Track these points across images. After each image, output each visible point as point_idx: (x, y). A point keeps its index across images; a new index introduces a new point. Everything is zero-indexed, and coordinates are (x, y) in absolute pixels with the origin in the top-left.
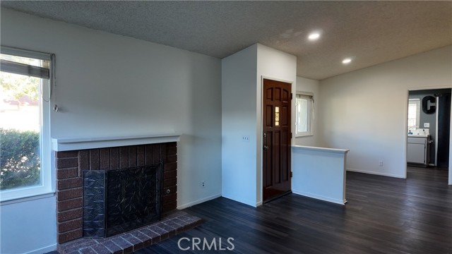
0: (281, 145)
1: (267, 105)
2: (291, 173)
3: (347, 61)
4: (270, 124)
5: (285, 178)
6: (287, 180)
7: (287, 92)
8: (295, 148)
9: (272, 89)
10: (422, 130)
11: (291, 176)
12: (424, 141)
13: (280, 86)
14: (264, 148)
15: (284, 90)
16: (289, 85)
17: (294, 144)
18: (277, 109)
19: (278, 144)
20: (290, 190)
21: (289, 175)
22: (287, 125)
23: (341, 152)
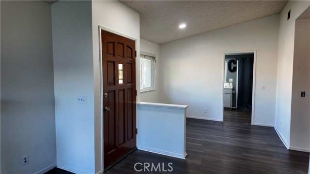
0: (126, 102)
1: (108, 61)
2: (136, 130)
3: (183, 26)
4: (112, 82)
5: (130, 136)
6: (132, 137)
7: (131, 49)
8: (140, 105)
9: (113, 43)
10: (228, 83)
11: (136, 133)
12: (230, 92)
13: (123, 42)
14: (104, 110)
15: (127, 46)
16: (133, 42)
17: (139, 101)
18: (120, 66)
19: (122, 101)
20: (136, 147)
21: (134, 132)
22: (132, 82)
23: (181, 109)
